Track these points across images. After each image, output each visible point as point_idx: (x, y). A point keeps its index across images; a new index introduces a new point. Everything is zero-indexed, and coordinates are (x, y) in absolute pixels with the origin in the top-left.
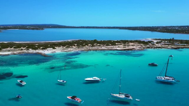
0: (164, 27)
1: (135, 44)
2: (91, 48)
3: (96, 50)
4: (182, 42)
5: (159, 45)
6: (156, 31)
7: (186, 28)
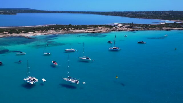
0: (133, 13)
1: (103, 28)
2: (66, 31)
3: (71, 33)
4: (139, 25)
5: (121, 29)
6: (125, 16)
7: (152, 14)
